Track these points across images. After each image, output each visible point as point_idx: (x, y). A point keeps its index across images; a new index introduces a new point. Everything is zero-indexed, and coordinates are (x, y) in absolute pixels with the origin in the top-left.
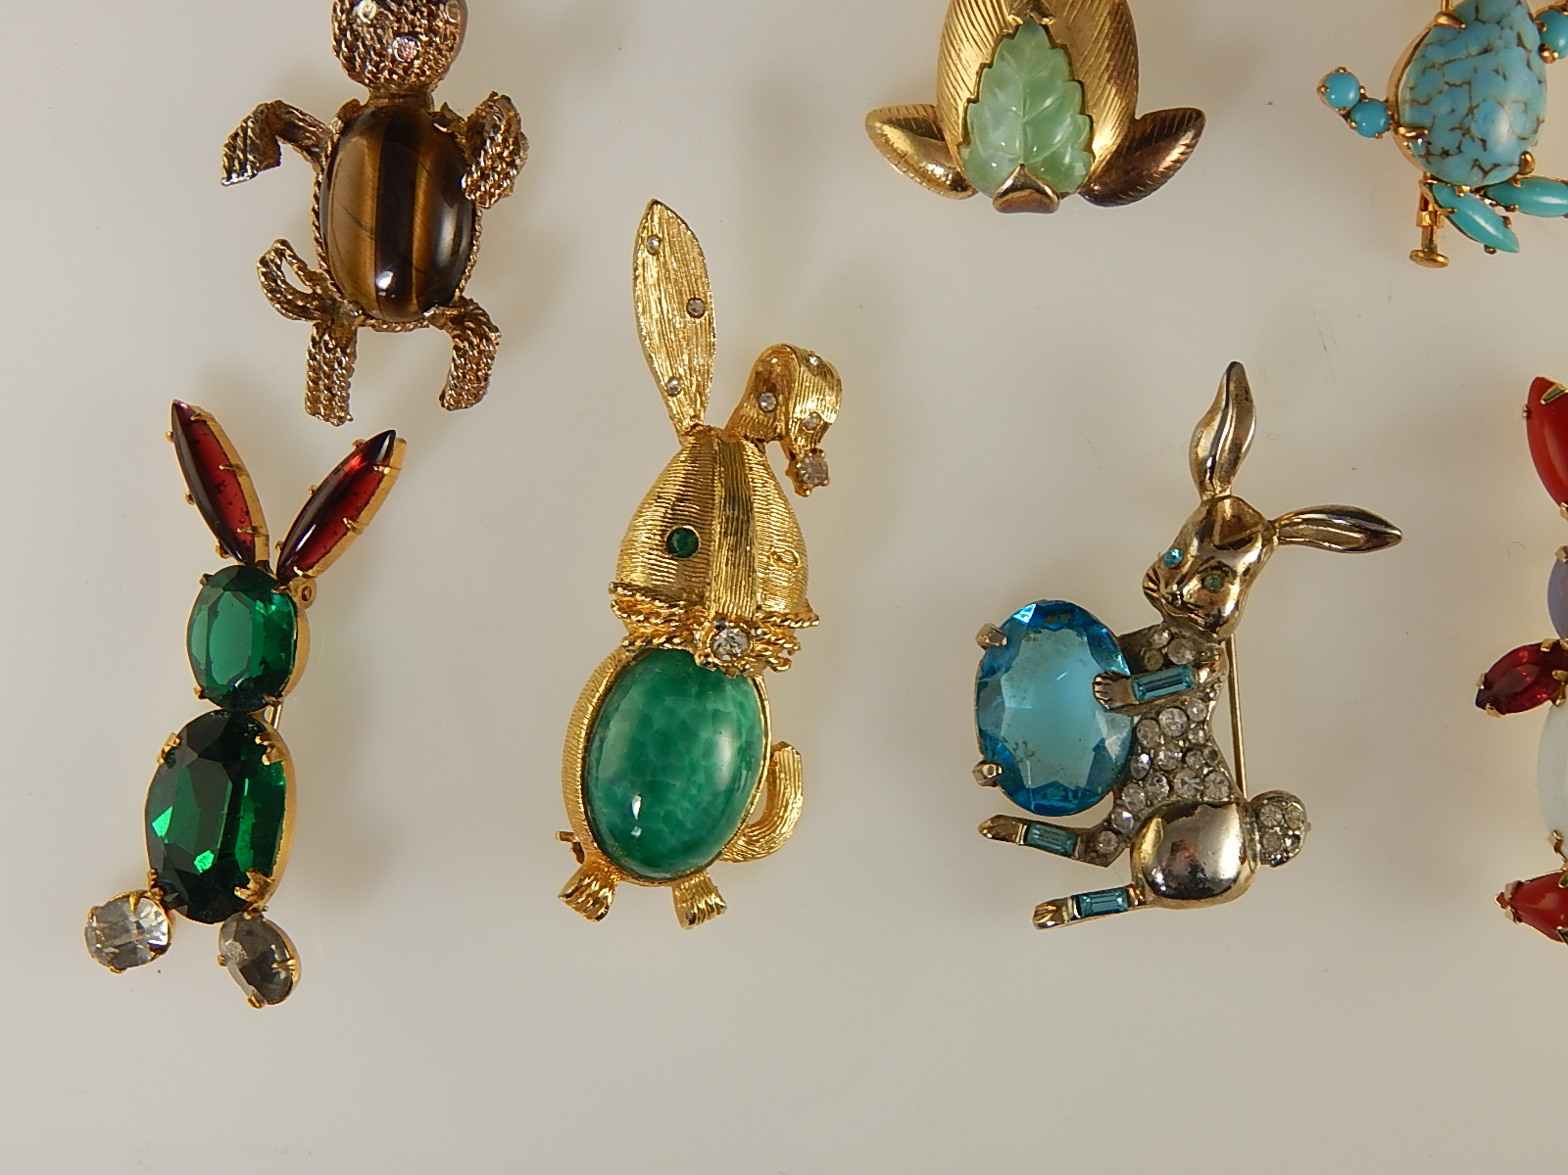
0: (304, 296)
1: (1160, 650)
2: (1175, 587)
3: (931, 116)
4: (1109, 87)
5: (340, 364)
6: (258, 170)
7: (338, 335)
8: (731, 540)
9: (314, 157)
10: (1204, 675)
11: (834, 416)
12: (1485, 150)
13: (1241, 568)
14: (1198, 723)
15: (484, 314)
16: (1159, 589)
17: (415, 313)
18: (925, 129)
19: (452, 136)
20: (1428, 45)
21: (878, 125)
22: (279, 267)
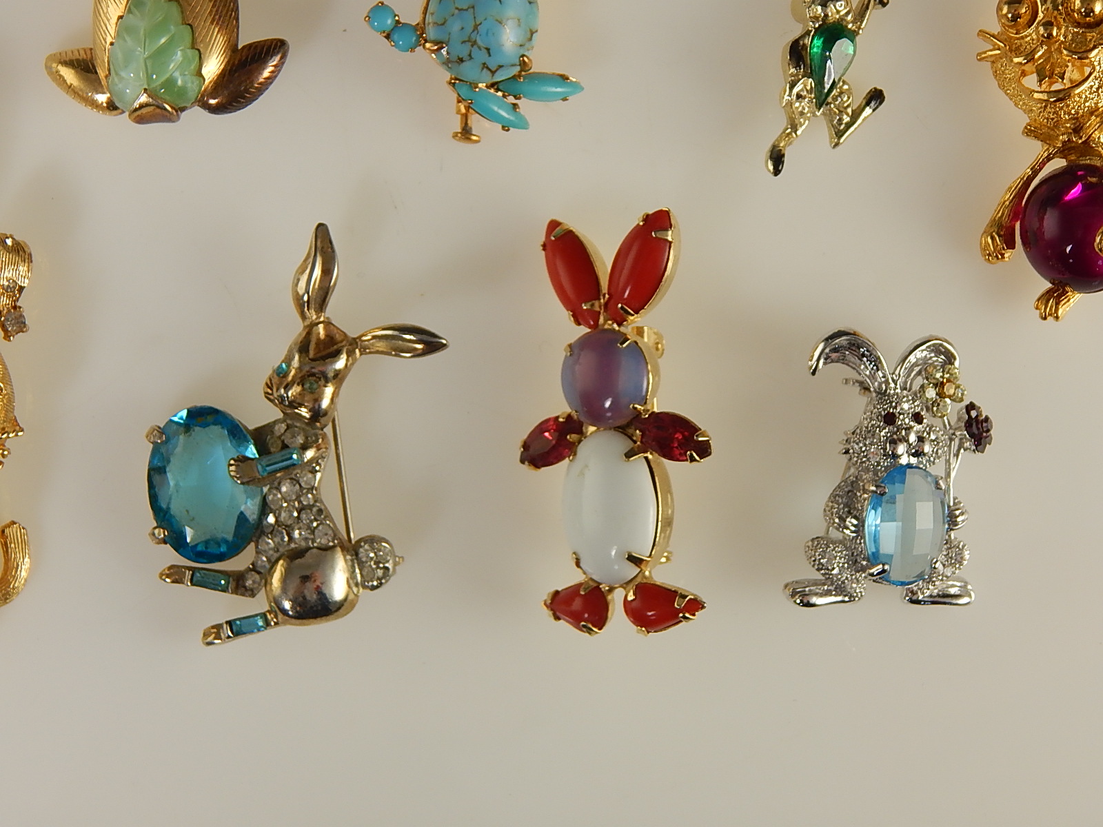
1: (279, 437)
2: (282, 391)
3: (89, 56)
4: (213, 27)
10: (310, 454)
11: (27, 281)
12: (490, 55)
13: (331, 375)
14: (308, 489)
16: (272, 394)
18: (86, 67)
21: (54, 65)
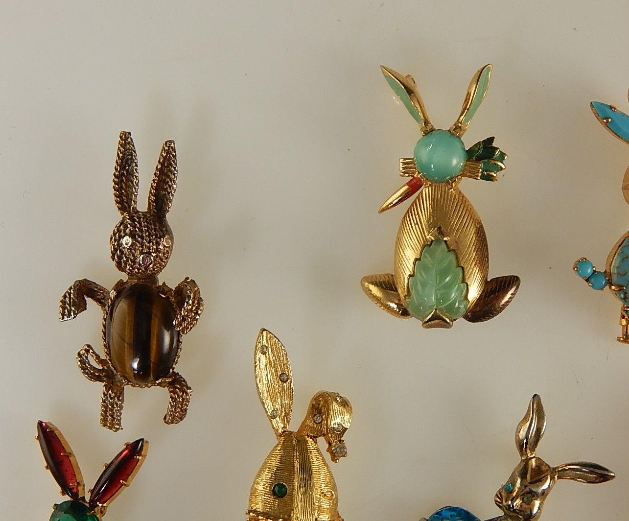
0: (99, 370)
2: (510, 502)
3: (391, 280)
4: (475, 268)
5: (117, 405)
6: (77, 314)
7: (115, 391)
8: (303, 490)
9: (103, 305)
11: (349, 425)
13: (540, 492)
15: (184, 381)
16: (502, 503)
17: (152, 381)
18: (388, 286)
19: (168, 298)
20: (624, 247)
21: (366, 284)
22: (87, 358)
